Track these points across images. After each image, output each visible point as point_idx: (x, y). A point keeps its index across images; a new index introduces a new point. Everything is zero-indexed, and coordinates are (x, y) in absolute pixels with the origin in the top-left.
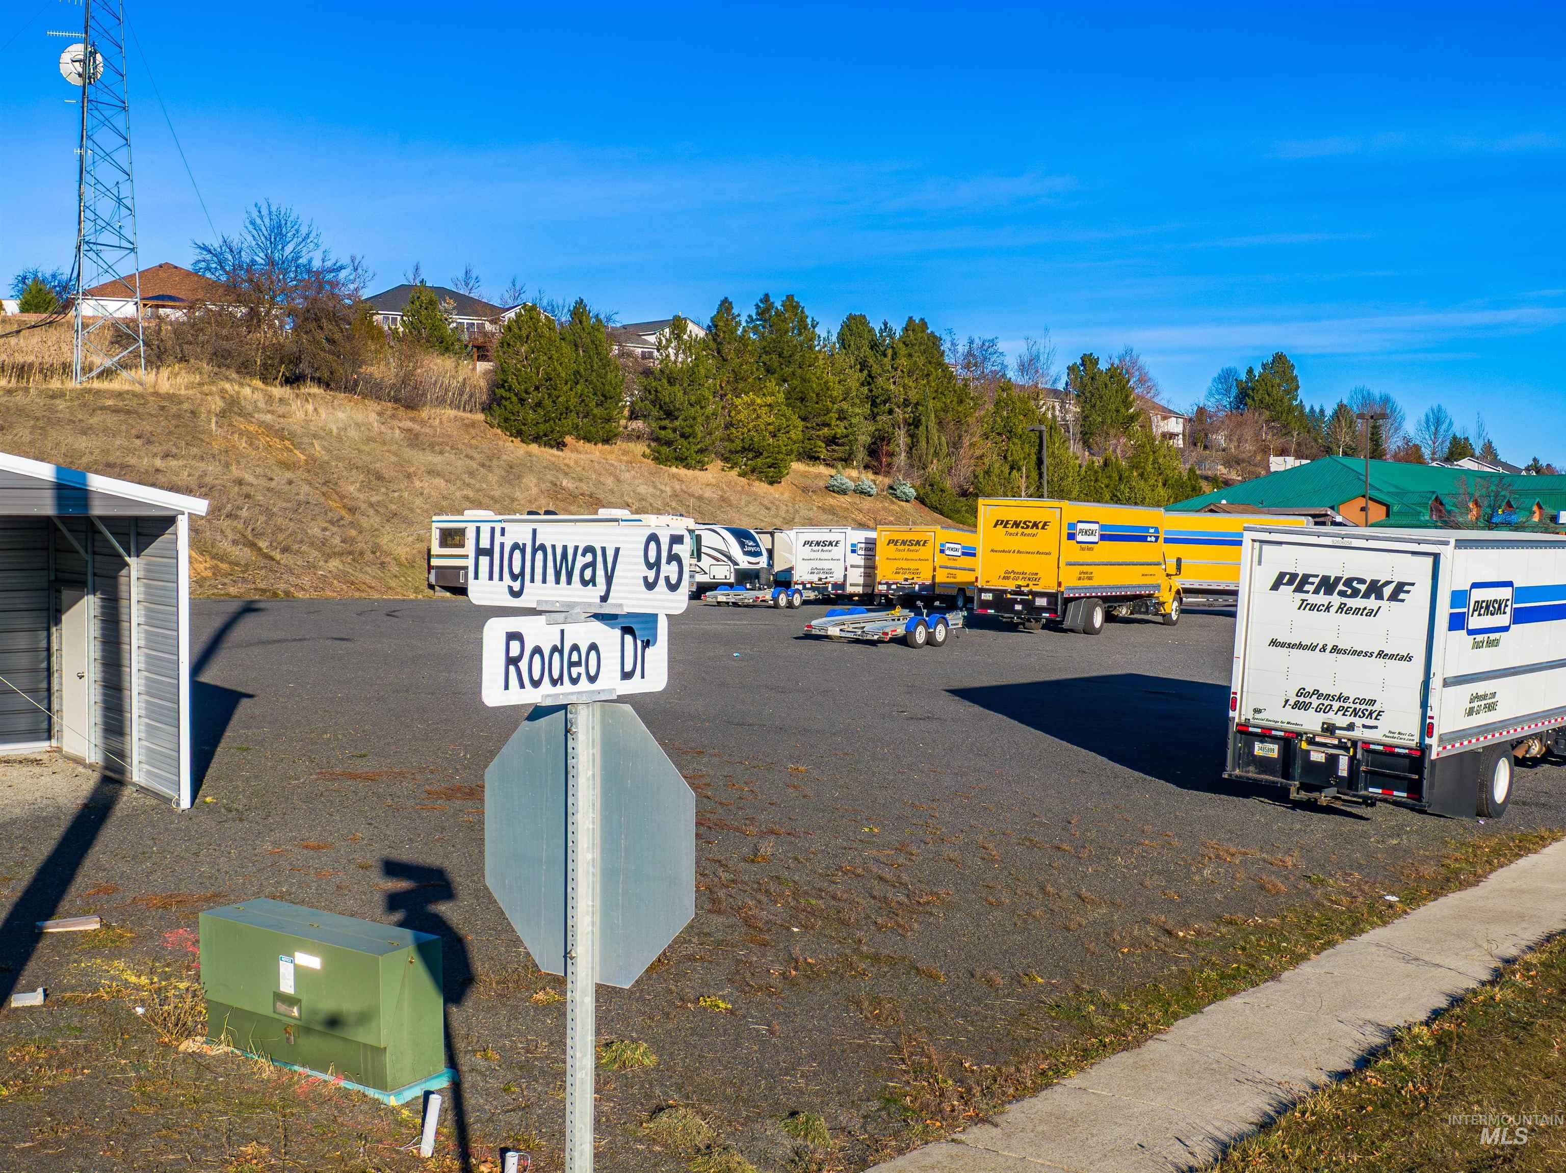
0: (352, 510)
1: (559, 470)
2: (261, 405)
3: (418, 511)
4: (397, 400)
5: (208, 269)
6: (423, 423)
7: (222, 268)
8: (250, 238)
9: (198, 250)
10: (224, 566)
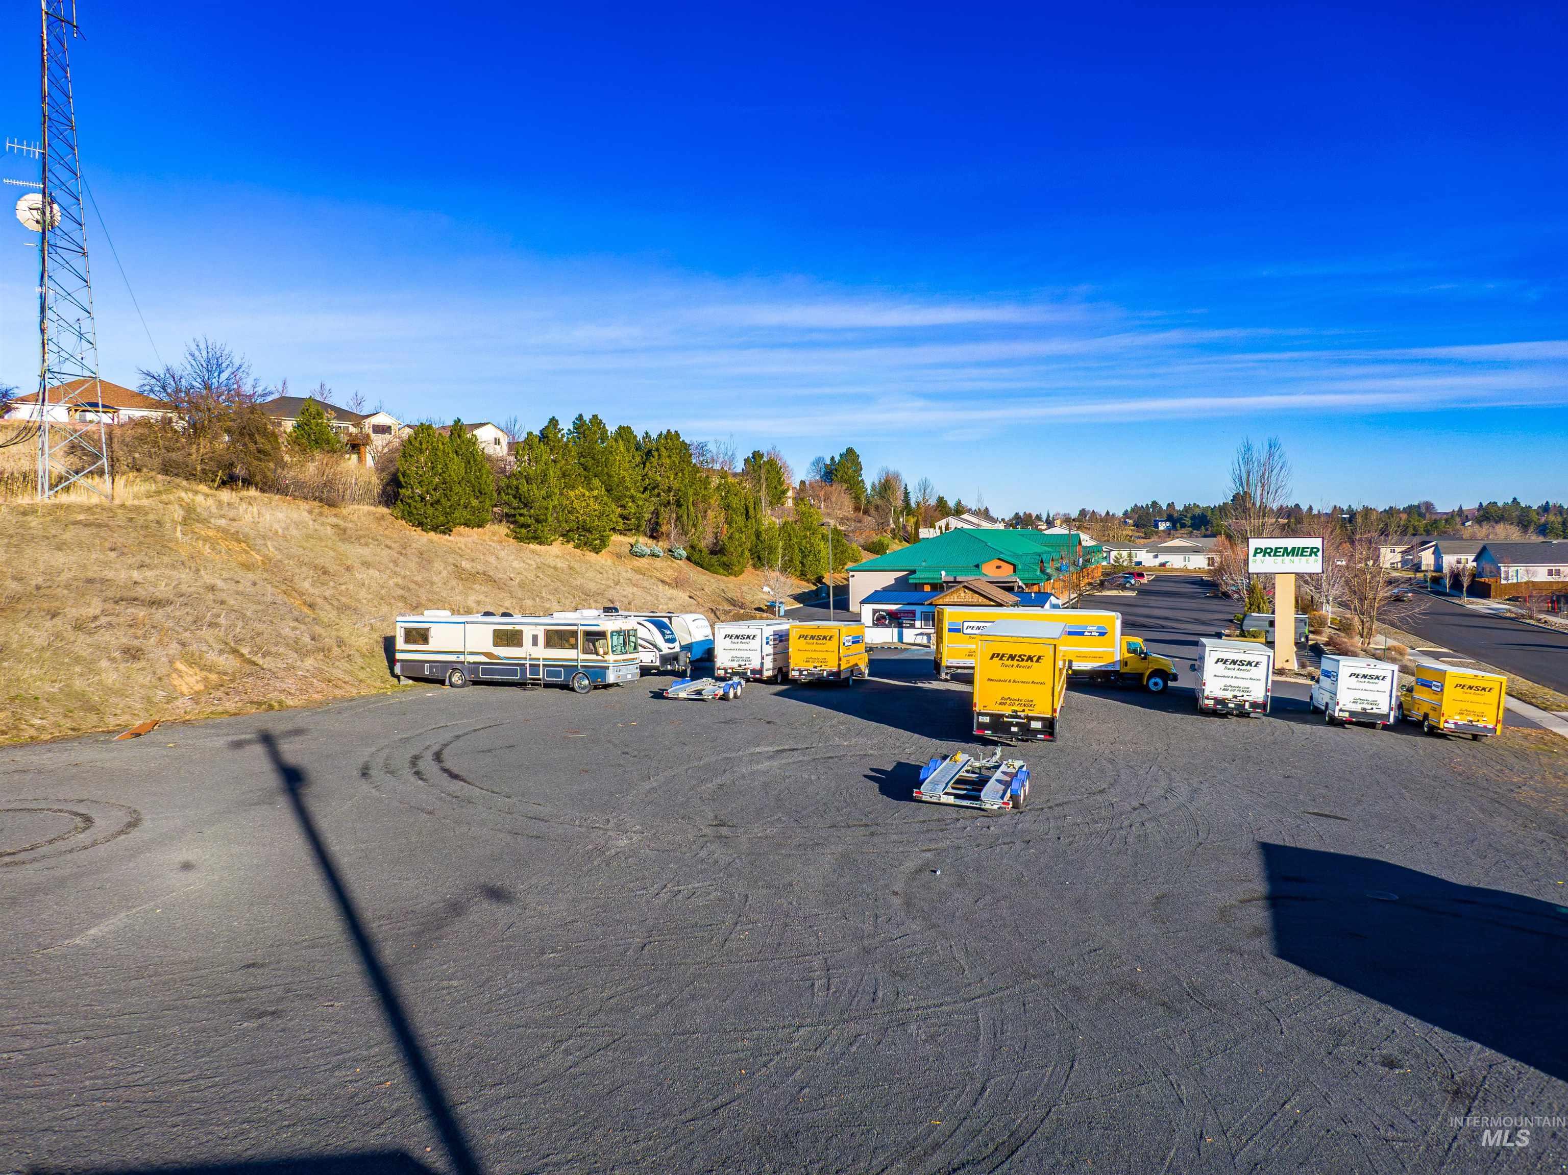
0: (311, 606)
1: (454, 552)
2: (214, 510)
3: (364, 601)
4: (321, 500)
5: (152, 391)
6: (344, 518)
7: (165, 390)
8: (189, 367)
9: (144, 376)
10: (213, 677)
